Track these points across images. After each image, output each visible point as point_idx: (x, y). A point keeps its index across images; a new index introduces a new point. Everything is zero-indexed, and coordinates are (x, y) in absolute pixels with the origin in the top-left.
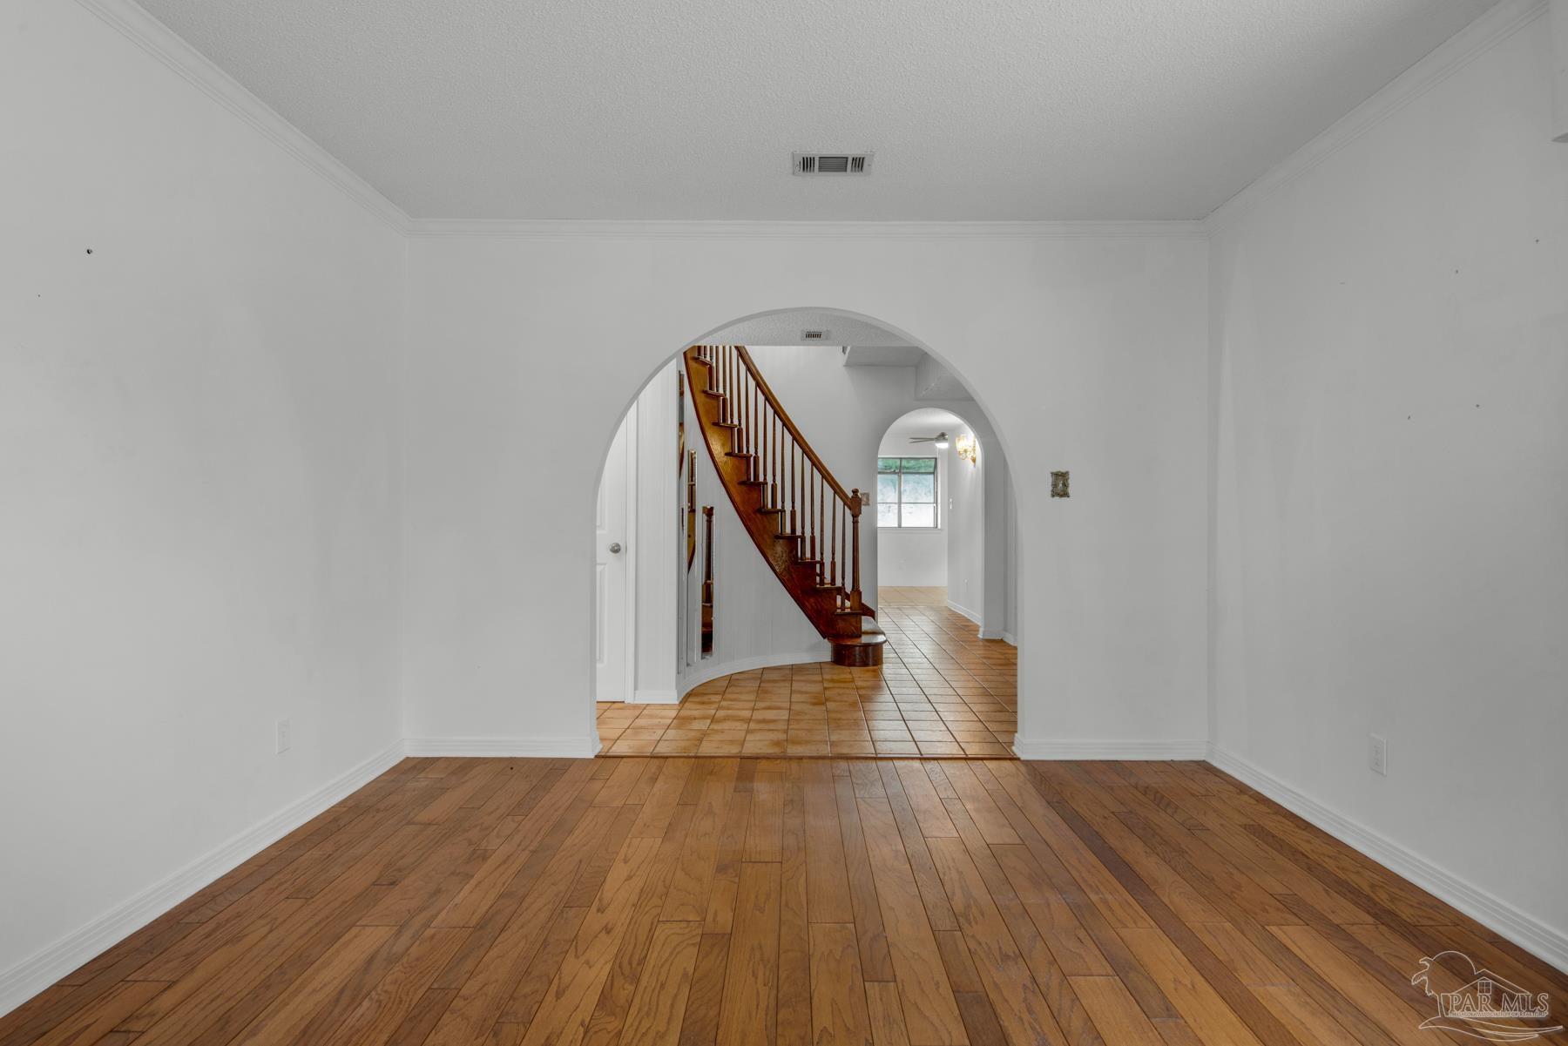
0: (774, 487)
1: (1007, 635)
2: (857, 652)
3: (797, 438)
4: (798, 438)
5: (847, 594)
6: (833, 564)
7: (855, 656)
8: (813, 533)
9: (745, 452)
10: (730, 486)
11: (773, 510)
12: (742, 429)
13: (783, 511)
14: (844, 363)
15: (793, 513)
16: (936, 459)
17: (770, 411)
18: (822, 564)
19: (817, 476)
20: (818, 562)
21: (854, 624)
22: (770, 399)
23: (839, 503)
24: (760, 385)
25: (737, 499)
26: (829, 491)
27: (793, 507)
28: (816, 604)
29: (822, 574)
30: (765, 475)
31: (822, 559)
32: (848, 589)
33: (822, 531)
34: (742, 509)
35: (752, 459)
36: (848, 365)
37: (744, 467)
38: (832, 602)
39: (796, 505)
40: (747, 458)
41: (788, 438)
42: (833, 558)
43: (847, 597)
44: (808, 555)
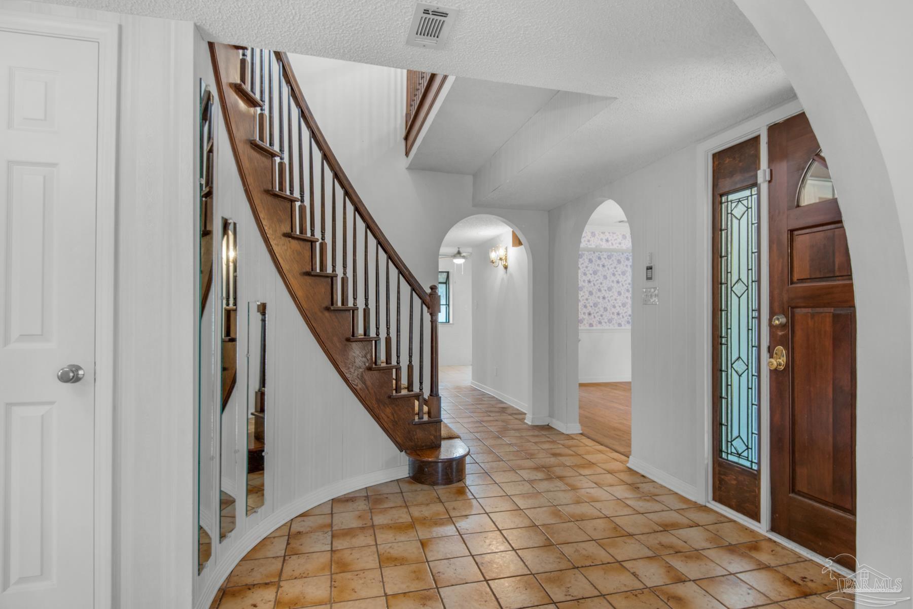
0: (344, 281)
1: (554, 421)
2: (440, 469)
3: (371, 227)
4: (372, 225)
5: (425, 400)
6: (410, 367)
7: (437, 472)
8: (388, 334)
9: (309, 234)
10: (289, 276)
11: (344, 308)
12: (305, 207)
13: (354, 310)
14: (407, 166)
15: (366, 312)
16: (448, 273)
17: (340, 192)
18: (398, 369)
19: (393, 271)
20: (394, 367)
21: (433, 432)
22: (339, 176)
23: (417, 301)
24: (327, 157)
25: (300, 294)
26: (405, 288)
27: (367, 305)
28: (393, 414)
29: (398, 379)
30: (334, 267)
31: (398, 363)
32: (426, 394)
33: (398, 331)
34: (305, 306)
35: (318, 244)
36: (410, 168)
37: (308, 254)
38: (410, 410)
39: (369, 302)
40: (312, 242)
41: (361, 225)
42: (410, 361)
43: (426, 402)
44: (383, 357)
